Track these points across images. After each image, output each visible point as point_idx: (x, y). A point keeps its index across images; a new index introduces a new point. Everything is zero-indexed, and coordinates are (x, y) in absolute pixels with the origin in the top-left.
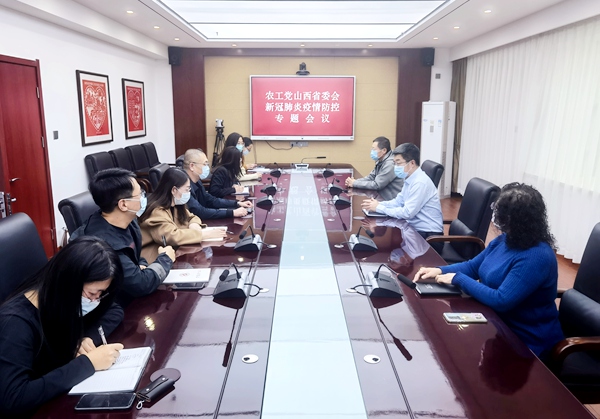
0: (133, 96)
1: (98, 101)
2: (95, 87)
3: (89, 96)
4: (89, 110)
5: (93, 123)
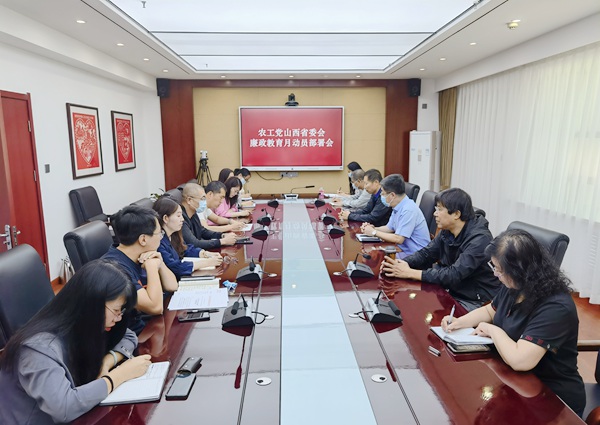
0: (123, 128)
1: (88, 134)
2: (85, 120)
3: (79, 129)
4: (80, 142)
5: (83, 156)
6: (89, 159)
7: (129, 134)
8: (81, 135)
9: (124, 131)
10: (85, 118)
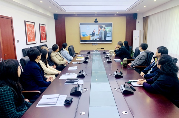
1: (32, 31)
2: (31, 26)
3: (29, 29)
4: (29, 33)
5: (30, 38)
6: (32, 39)
7: (45, 31)
8: (29, 31)
9: (43, 30)
10: (30, 26)
